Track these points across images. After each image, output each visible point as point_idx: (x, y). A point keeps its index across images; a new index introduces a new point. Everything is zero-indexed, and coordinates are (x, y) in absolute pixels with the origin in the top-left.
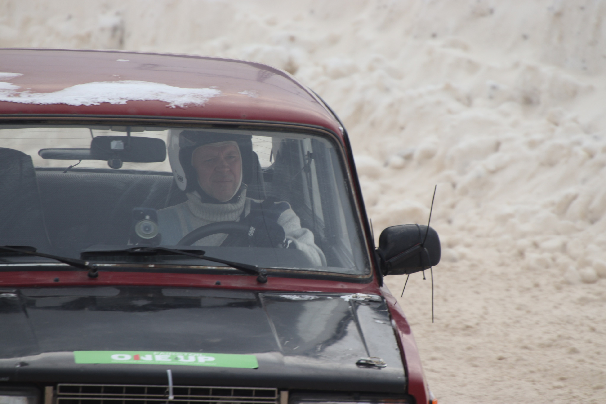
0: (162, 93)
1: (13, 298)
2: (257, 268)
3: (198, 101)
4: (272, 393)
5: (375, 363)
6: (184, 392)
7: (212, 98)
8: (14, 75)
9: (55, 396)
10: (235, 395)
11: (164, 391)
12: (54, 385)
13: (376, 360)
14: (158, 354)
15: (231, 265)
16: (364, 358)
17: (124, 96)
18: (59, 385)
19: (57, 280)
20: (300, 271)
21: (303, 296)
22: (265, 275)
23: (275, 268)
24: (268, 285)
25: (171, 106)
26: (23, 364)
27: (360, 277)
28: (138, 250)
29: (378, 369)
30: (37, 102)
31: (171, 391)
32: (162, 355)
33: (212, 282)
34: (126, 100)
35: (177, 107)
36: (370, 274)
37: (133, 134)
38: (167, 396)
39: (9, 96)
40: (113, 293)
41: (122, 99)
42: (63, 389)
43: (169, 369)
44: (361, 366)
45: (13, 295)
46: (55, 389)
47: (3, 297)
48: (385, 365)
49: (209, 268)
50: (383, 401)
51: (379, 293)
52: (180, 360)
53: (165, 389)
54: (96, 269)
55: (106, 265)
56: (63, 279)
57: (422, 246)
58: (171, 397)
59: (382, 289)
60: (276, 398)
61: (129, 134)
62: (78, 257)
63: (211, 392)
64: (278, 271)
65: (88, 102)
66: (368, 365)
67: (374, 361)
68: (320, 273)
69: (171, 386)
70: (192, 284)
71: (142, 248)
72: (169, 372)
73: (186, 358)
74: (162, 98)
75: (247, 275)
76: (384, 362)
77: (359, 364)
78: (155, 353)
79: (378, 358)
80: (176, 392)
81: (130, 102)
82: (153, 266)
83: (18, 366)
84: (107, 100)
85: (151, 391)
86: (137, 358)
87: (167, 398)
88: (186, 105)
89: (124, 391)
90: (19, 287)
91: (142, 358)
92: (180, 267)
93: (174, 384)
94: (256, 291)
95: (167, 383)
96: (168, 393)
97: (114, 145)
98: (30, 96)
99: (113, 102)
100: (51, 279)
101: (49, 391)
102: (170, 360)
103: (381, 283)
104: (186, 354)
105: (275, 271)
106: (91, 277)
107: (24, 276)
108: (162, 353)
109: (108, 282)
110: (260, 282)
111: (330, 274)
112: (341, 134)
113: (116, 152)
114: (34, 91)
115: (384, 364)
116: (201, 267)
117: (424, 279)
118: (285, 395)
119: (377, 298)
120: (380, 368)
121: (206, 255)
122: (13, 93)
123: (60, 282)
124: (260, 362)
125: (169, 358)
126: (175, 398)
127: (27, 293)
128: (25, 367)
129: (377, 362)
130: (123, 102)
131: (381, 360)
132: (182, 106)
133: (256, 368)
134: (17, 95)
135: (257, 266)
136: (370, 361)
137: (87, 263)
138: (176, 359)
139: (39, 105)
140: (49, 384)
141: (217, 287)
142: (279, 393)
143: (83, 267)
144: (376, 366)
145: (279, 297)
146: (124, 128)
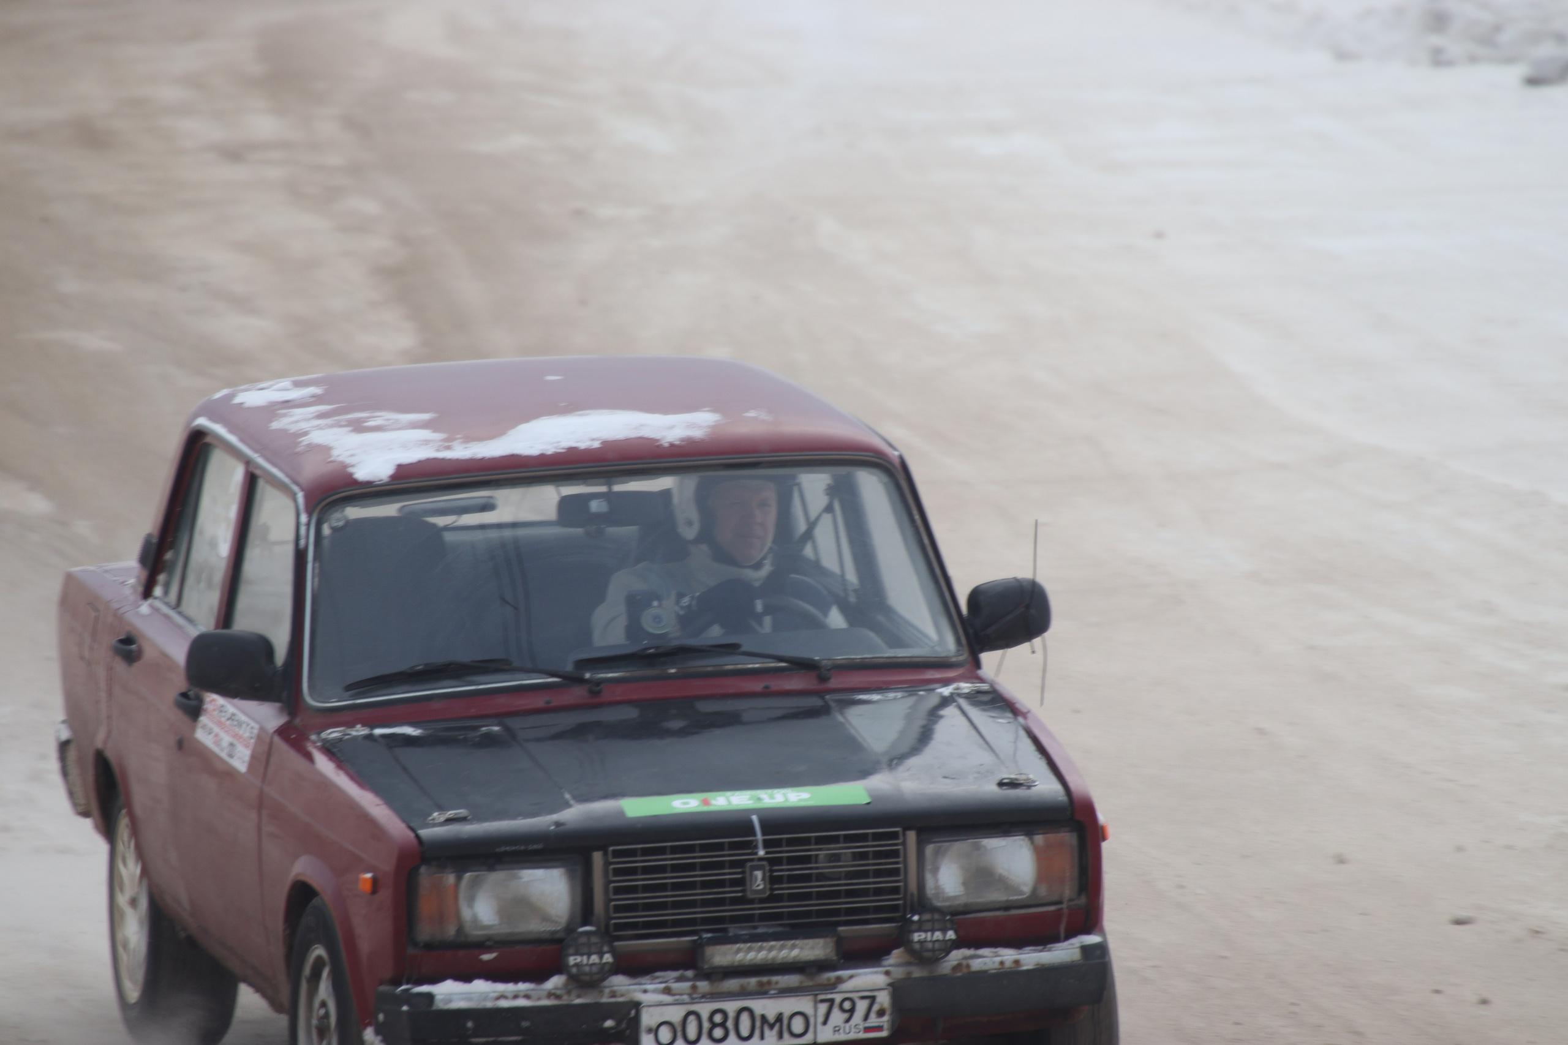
0: (643, 425)
1: (497, 731)
2: (817, 660)
3: (697, 434)
4: (894, 836)
5: (1022, 782)
6: (777, 843)
7: (713, 427)
8: (425, 416)
9: (607, 864)
10: (845, 842)
11: (751, 846)
12: (603, 848)
13: (1024, 777)
14: (733, 795)
15: (780, 659)
16: (1007, 775)
17: (595, 436)
18: (611, 848)
19: (548, 702)
20: (873, 660)
21: (886, 694)
22: (829, 670)
23: (840, 658)
24: (833, 683)
25: (661, 445)
26: (558, 824)
27: (954, 660)
28: (651, 651)
29: (1027, 789)
30: (480, 456)
31: (760, 844)
32: (738, 795)
33: (757, 686)
34: (601, 441)
35: (672, 445)
36: (964, 656)
37: (618, 488)
38: (756, 851)
39: (438, 450)
40: (631, 713)
41: (593, 440)
42: (617, 854)
43: (754, 814)
44: (1005, 788)
45: (496, 728)
46: (605, 854)
47: (484, 732)
48: (1036, 784)
49: (750, 666)
50: (1040, 832)
51: (981, 680)
52: (765, 801)
53: (750, 842)
54: (599, 682)
55: (610, 675)
56: (558, 700)
57: (1028, 607)
58: (761, 853)
59: (981, 673)
60: (900, 841)
61: (610, 488)
62: (569, 668)
63: (813, 841)
64: (843, 662)
65: (550, 450)
66: (1013, 784)
67: (1022, 778)
68: (900, 660)
69: (759, 836)
70: (731, 691)
71: (657, 648)
72: (755, 818)
73: (772, 797)
74: (648, 433)
75: (803, 671)
76: (1036, 779)
77: (1001, 784)
78: (728, 794)
79: (1025, 774)
80: (767, 844)
81: (606, 444)
82: (673, 671)
83: (552, 828)
84: (572, 444)
85: (733, 846)
86: (706, 802)
87: (756, 854)
88: (683, 441)
89: (697, 849)
90: (499, 716)
91: (713, 802)
92: (709, 669)
93: (764, 834)
94: (820, 694)
95: (754, 834)
96: (756, 847)
97: (595, 506)
98: (466, 448)
99: (583, 445)
100: (539, 701)
101: (597, 857)
102: (751, 802)
103: (977, 665)
104: (769, 791)
105: (839, 662)
106: (595, 693)
107: (502, 700)
108: (737, 793)
109: (619, 698)
110: (823, 679)
111: (914, 660)
112: (897, 462)
113: (598, 517)
114: (468, 439)
115: (1034, 782)
116: (740, 666)
117: (1033, 652)
118: (912, 836)
119: (986, 688)
120: (1029, 787)
121: (744, 649)
122: (441, 445)
123: (553, 704)
124: (870, 792)
125: (750, 799)
126: (767, 853)
127: (515, 723)
128: (561, 828)
129: (1025, 780)
130: (596, 445)
131: (1031, 776)
132: (677, 443)
133: (868, 803)
134: (448, 448)
135: (817, 658)
136: (1016, 779)
137: (587, 676)
138: (759, 799)
139: (482, 459)
140: (597, 849)
141: (767, 693)
142: (904, 835)
143: (581, 681)
144: (1025, 786)
145: (853, 699)
146: (602, 480)
